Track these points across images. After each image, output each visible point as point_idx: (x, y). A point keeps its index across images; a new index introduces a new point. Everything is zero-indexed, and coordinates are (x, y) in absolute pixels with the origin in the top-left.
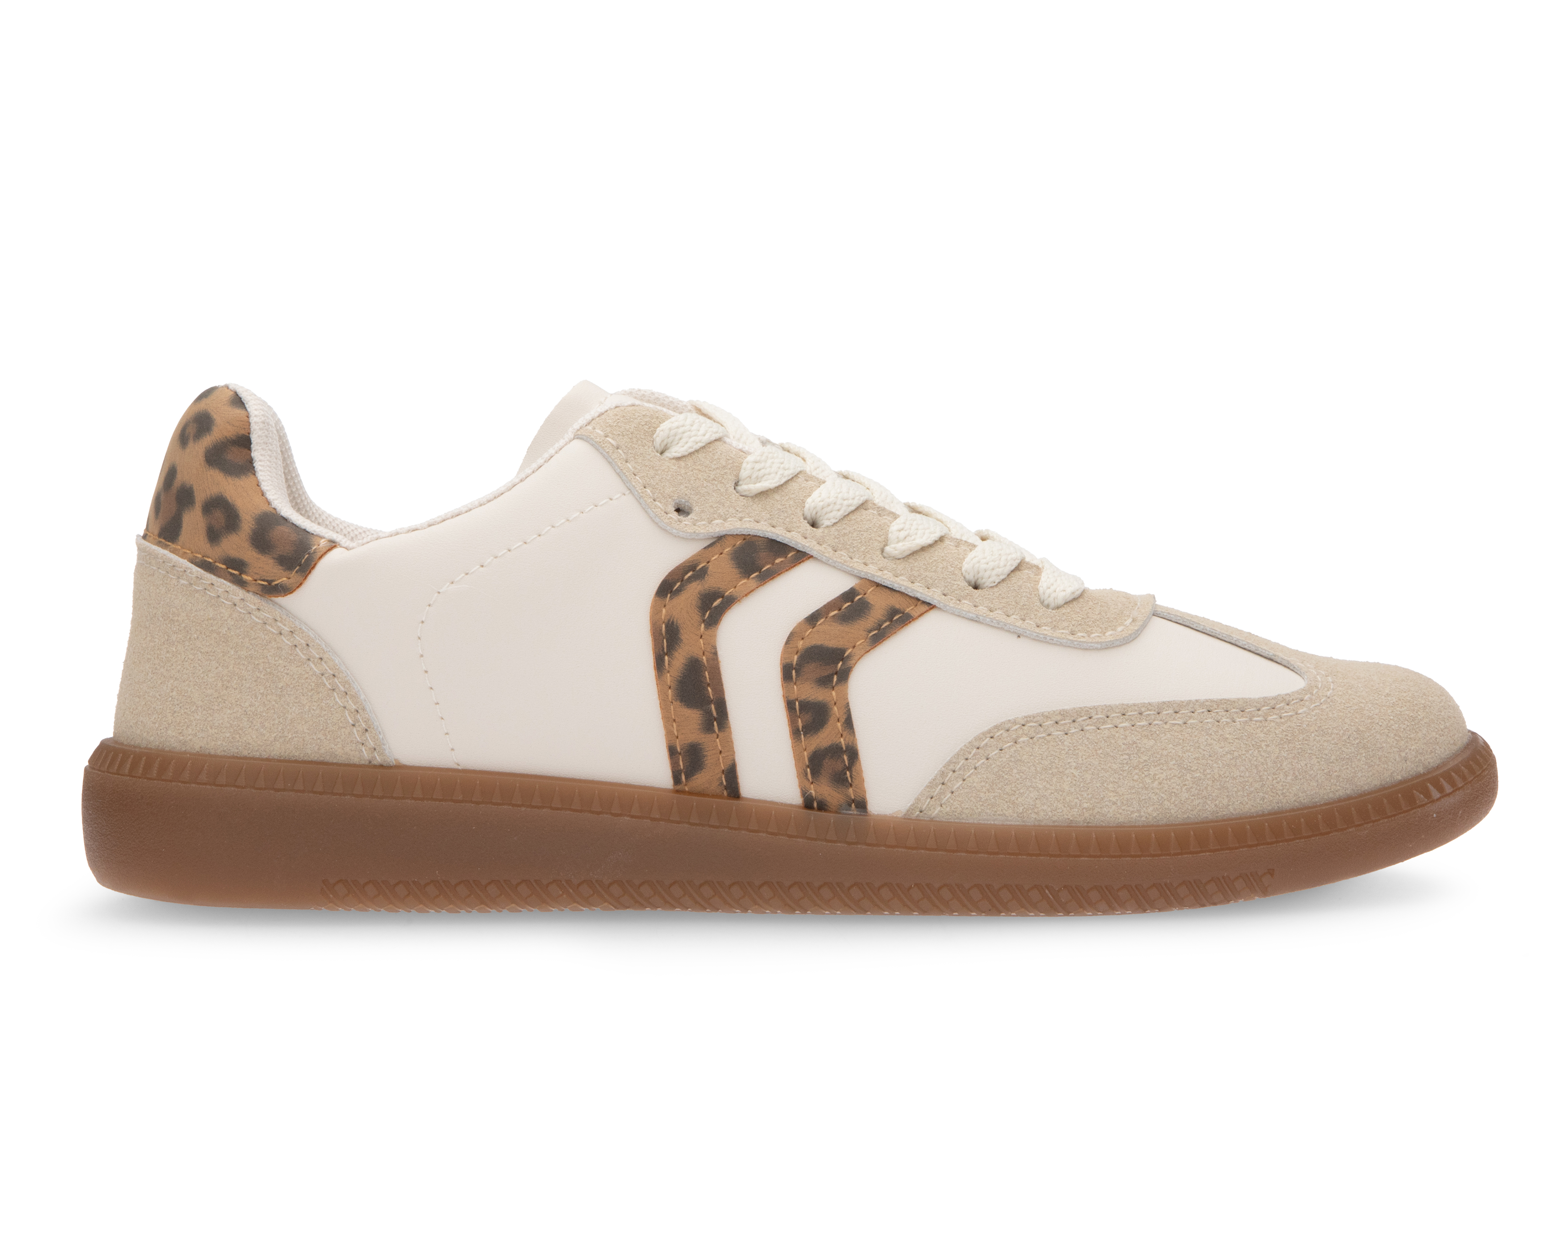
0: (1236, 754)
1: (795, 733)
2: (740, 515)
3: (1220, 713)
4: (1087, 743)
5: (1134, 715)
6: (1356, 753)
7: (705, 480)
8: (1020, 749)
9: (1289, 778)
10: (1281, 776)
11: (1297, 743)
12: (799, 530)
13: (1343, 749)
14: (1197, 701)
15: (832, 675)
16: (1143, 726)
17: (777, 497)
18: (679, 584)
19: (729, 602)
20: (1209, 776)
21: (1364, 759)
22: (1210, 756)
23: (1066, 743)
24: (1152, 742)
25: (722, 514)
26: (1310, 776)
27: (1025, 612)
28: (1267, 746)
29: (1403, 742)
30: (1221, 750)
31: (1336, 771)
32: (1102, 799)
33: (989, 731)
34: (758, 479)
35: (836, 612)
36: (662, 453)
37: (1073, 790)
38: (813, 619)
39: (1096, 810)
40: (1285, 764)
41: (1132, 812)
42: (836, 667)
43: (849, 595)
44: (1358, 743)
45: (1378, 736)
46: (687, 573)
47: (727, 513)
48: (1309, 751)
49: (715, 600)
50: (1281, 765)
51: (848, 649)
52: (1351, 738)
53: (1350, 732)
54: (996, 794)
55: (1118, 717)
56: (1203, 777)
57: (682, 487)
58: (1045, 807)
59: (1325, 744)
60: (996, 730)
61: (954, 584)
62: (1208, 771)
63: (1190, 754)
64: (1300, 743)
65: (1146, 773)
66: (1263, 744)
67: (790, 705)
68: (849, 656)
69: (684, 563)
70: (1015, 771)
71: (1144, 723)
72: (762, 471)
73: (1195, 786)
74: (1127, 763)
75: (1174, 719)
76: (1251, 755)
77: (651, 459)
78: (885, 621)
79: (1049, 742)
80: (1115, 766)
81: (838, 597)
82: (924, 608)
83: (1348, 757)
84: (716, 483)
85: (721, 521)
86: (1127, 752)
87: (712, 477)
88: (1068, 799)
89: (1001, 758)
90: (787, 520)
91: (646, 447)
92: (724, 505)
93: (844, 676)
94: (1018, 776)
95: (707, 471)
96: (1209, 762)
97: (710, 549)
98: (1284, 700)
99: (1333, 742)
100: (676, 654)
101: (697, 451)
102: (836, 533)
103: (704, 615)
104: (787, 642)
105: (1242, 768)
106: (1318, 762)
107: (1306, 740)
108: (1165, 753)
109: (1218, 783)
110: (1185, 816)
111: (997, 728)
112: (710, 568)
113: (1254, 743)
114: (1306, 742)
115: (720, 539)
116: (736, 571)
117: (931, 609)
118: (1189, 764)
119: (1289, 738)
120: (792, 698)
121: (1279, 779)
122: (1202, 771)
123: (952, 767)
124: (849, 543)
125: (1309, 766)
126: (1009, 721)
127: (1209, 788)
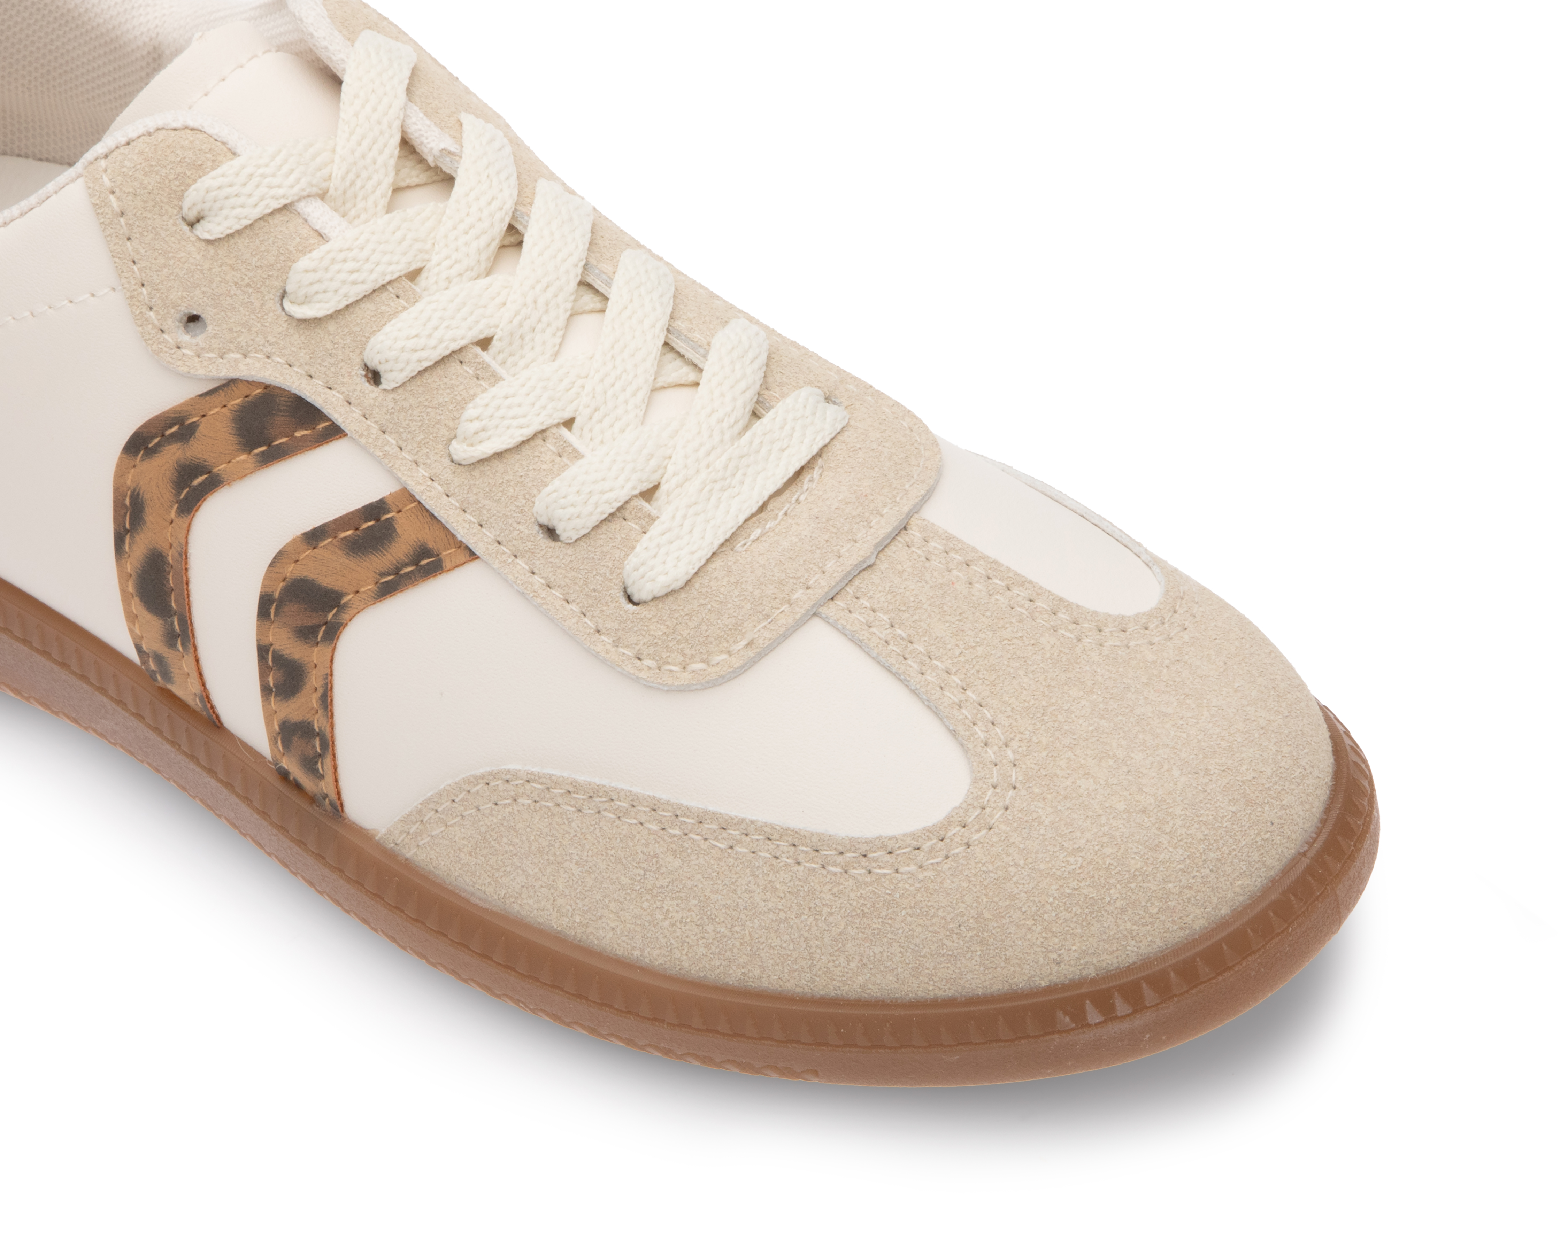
0: (782, 915)
1: (266, 690)
2: (269, 349)
3: (781, 848)
4: (599, 834)
5: (665, 816)
6: (966, 949)
7: (236, 284)
8: (516, 812)
9: (853, 965)
10: (842, 959)
11: (875, 920)
12: (344, 389)
13: (945, 941)
14: (752, 822)
15: (319, 626)
16: (674, 836)
17: (332, 327)
18: (156, 440)
19: (214, 483)
20: (736, 936)
21: (977, 958)
22: (745, 908)
23: (573, 824)
24: (677, 863)
25: (244, 344)
26: (886, 967)
27: (590, 602)
28: (831, 914)
29: (1056, 940)
30: (763, 904)
31: (927, 969)
32: (601, 918)
33: (483, 777)
34: (306, 300)
35: (349, 533)
36: (192, 225)
37: (567, 892)
38: (314, 537)
39: (589, 930)
40: (849, 945)
41: (634, 948)
42: (326, 616)
43: (375, 510)
44: (971, 937)
45: (1012, 929)
46: (171, 427)
47: (251, 342)
48: (889, 935)
49: (196, 477)
50: (844, 946)
51: (347, 594)
52: (962, 928)
53: (965, 918)
54: (479, 861)
55: (645, 812)
56: (729, 934)
57: (198, 292)
58: (531, 902)
59: (919, 929)
60: (491, 778)
61: (515, 529)
62: (737, 929)
63: (720, 897)
64: (880, 920)
65: (658, 904)
66: (826, 910)
67: (263, 651)
68: (345, 606)
69: (167, 412)
70: (505, 840)
71: (677, 832)
72: (316, 287)
73: (716, 942)
74: (639, 881)
75: (716, 839)
76: (802, 922)
77: (167, 239)
78: (407, 565)
79: (553, 815)
80: (625, 881)
81: (358, 511)
82: (462, 556)
83: (950, 953)
84: (250, 290)
85: (238, 356)
86: (644, 865)
87: (247, 281)
88: (560, 901)
89: (492, 815)
90: (333, 369)
91: (164, 218)
92: (249, 330)
93: (333, 632)
94: (507, 848)
95: (244, 270)
96: (743, 916)
97: (208, 398)
98: (883, 847)
99: (930, 929)
100: (137, 538)
101: (239, 232)
102: (391, 405)
103: (180, 493)
104: (271, 565)
105: (786, 937)
106: (901, 952)
107: (891, 918)
108: (689, 883)
109: (749, 949)
110: (702, 974)
111: (495, 775)
112: (201, 428)
113: (812, 905)
114: (890, 921)
115: (231, 383)
116: (233, 439)
117: (473, 560)
118: (714, 911)
119: (866, 910)
120: (265, 642)
121: (837, 963)
122: (729, 926)
123: (432, 806)
124: (404, 424)
125: (885, 954)
126: (509, 771)
127: (735, 950)
